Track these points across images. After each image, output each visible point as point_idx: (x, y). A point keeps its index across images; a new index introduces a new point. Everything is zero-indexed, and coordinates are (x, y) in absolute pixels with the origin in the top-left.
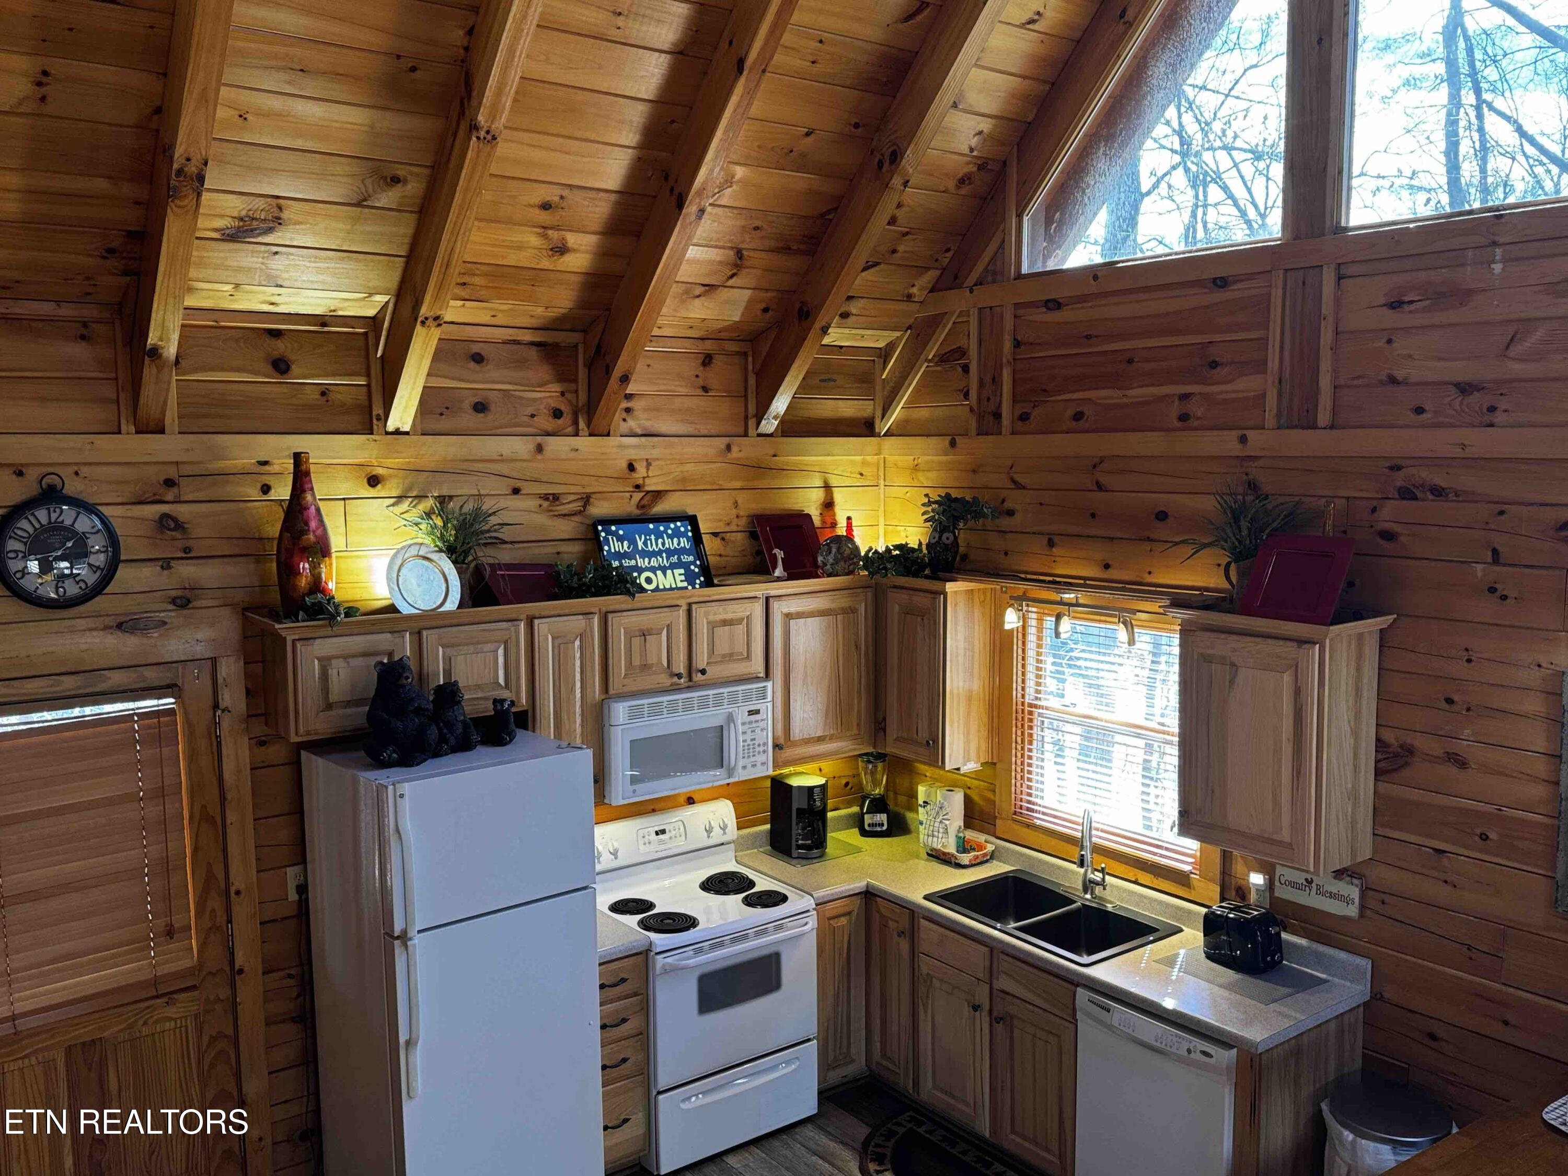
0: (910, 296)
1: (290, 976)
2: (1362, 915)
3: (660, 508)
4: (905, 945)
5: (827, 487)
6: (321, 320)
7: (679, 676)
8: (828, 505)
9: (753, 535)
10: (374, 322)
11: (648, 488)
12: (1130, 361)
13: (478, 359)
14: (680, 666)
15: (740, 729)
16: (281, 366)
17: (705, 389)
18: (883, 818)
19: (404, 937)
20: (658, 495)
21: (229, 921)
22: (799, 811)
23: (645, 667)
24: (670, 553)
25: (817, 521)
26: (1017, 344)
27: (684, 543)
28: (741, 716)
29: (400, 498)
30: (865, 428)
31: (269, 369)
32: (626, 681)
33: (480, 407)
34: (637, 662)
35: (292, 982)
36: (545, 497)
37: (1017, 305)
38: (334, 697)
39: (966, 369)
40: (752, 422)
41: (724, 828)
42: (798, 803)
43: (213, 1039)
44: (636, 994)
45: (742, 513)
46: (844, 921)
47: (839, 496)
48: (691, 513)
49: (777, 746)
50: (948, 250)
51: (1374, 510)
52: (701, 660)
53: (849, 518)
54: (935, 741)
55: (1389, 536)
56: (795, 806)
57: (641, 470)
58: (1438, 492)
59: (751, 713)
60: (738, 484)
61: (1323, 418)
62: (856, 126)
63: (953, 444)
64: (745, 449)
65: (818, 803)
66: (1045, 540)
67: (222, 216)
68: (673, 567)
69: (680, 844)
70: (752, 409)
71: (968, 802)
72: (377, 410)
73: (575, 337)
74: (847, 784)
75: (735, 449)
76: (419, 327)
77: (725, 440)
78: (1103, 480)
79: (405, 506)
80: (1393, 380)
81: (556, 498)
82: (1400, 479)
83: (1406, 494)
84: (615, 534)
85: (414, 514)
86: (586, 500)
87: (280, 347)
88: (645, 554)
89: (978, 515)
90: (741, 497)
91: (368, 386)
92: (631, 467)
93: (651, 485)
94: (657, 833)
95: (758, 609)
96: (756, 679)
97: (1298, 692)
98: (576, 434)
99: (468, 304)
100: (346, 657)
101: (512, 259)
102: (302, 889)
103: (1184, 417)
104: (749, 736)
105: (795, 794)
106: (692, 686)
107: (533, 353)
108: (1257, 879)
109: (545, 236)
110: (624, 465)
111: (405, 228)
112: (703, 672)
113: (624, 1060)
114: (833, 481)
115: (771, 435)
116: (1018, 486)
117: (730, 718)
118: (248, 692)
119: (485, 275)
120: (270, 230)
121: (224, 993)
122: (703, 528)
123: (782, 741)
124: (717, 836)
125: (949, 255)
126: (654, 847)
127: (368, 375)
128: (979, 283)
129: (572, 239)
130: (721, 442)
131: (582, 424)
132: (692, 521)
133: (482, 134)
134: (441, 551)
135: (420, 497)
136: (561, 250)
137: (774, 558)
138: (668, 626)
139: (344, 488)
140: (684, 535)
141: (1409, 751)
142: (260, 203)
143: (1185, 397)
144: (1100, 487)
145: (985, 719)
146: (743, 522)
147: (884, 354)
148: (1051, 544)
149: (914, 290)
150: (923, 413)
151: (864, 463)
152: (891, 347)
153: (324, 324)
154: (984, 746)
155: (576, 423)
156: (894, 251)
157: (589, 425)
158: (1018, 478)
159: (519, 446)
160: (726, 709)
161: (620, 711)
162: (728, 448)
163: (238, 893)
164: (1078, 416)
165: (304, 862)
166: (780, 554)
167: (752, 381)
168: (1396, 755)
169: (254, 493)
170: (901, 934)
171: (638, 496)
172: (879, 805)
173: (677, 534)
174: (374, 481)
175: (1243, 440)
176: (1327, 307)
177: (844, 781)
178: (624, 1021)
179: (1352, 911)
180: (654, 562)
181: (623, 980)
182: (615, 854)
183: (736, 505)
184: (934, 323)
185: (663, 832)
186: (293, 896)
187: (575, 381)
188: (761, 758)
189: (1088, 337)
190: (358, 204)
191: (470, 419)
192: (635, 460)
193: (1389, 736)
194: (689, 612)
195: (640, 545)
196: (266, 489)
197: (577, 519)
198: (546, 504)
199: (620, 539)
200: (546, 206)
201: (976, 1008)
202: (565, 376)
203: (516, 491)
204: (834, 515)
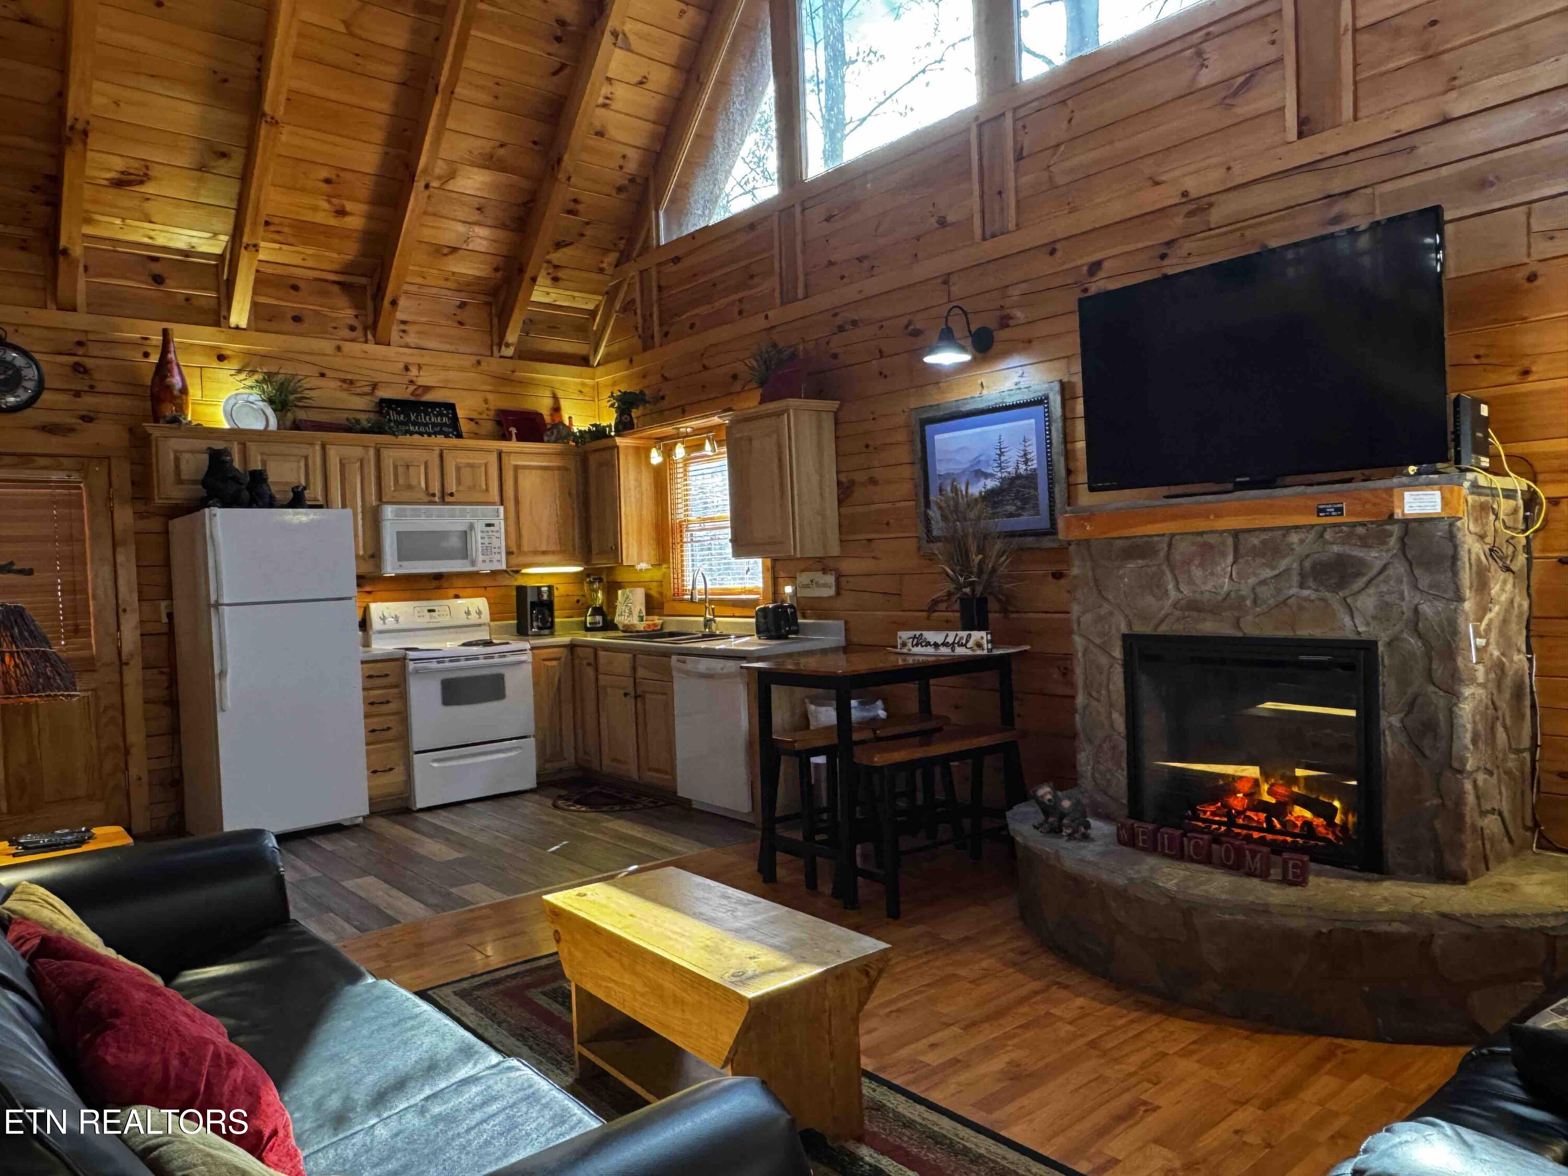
0: (601, 270)
1: (162, 673)
2: (838, 594)
3: (429, 397)
4: (590, 672)
5: (555, 398)
6: (186, 253)
7: (434, 495)
8: (557, 409)
9: (499, 423)
10: (221, 257)
11: (419, 383)
12: (715, 285)
13: (295, 288)
14: (436, 488)
15: (479, 535)
16: (158, 280)
17: (461, 323)
18: (599, 618)
19: (217, 605)
20: (427, 389)
21: (119, 629)
22: (532, 603)
23: (410, 487)
24: (434, 425)
25: (547, 419)
26: (660, 288)
27: (445, 420)
28: (479, 526)
29: (239, 371)
30: (584, 361)
31: (150, 280)
32: (396, 494)
33: (297, 319)
34: (401, 481)
35: (164, 677)
36: (344, 381)
37: (659, 264)
38: (185, 476)
39: (636, 313)
40: (495, 348)
41: (479, 613)
42: (531, 597)
43: (106, 708)
44: (397, 686)
45: (491, 407)
46: (554, 663)
47: (564, 404)
48: (452, 401)
49: (509, 553)
50: (622, 238)
51: (828, 343)
52: (452, 486)
53: (570, 418)
54: (617, 548)
55: (835, 356)
56: (529, 600)
57: (414, 371)
58: (854, 323)
59: (488, 525)
60: (489, 388)
61: (801, 292)
62: (535, 143)
63: (631, 361)
64: (492, 365)
65: (545, 597)
66: (680, 410)
67: (109, 170)
68: (436, 434)
69: (446, 621)
70: (496, 340)
71: (648, 598)
72: (224, 313)
73: (363, 281)
74: (578, 601)
75: (483, 364)
76: (243, 250)
77: (479, 358)
78: (706, 362)
79: (243, 376)
80: (831, 264)
81: (351, 382)
82: (838, 321)
83: (841, 329)
84: (393, 409)
85: (249, 382)
86: (375, 386)
87: (156, 268)
88: (415, 424)
89: (644, 401)
90: (490, 397)
91: (218, 298)
92: (407, 369)
93: (424, 380)
94: (430, 611)
95: (493, 459)
96: (493, 504)
97: (780, 446)
98: (366, 342)
99: (284, 247)
100: (193, 452)
101: (308, 216)
102: (170, 616)
103: (740, 313)
104: (486, 541)
105: (529, 592)
106: (443, 502)
107: (336, 289)
108: (788, 589)
109: (329, 202)
110: (401, 366)
111: (234, 188)
112: (452, 495)
113: (389, 729)
114: (560, 394)
115: (511, 358)
116: (665, 379)
117: (472, 527)
118: (133, 483)
119: (290, 226)
120: (141, 183)
121: (116, 677)
122: (461, 413)
123: (514, 549)
124: (474, 619)
125: (623, 242)
126: (425, 620)
127: (218, 291)
128: (640, 255)
129: (349, 206)
130: (474, 359)
131: (370, 337)
132: (451, 407)
133: (269, 119)
134: (263, 400)
135: (253, 372)
136: (341, 212)
137: (510, 433)
138: (426, 463)
139: (199, 360)
140: (446, 415)
141: (852, 482)
142: (136, 164)
143: (741, 300)
144: (705, 368)
145: (653, 534)
146: (492, 413)
147: (593, 313)
148: (684, 412)
149: (604, 265)
150: (615, 348)
151: (583, 384)
152: (597, 307)
153: (187, 256)
154: (653, 553)
155: (366, 335)
156: (582, 235)
157: (374, 336)
158: (666, 375)
159: (327, 346)
160: (468, 519)
161: (389, 511)
162: (479, 363)
163: (125, 611)
164: (692, 326)
165: (172, 599)
166: (514, 430)
167: (495, 321)
168: (848, 488)
169: (139, 357)
170: (589, 664)
171: (412, 388)
172: (598, 611)
173: (440, 414)
174: (221, 358)
175: (766, 317)
176: (798, 229)
177: (576, 598)
178: (388, 702)
179: (831, 592)
180: (422, 429)
181: (387, 675)
182: (396, 618)
183: (486, 401)
184: (617, 287)
185: (433, 611)
186: (165, 619)
187: (364, 308)
188: (497, 557)
189: (695, 275)
190: (199, 170)
191: (290, 325)
192: (411, 364)
193: (843, 478)
194: (441, 456)
195: (413, 418)
196: (146, 355)
197: (369, 398)
198: (345, 386)
199: (399, 413)
200: (328, 181)
201: (626, 695)
202: (358, 306)
203: (323, 375)
204: (561, 416)
